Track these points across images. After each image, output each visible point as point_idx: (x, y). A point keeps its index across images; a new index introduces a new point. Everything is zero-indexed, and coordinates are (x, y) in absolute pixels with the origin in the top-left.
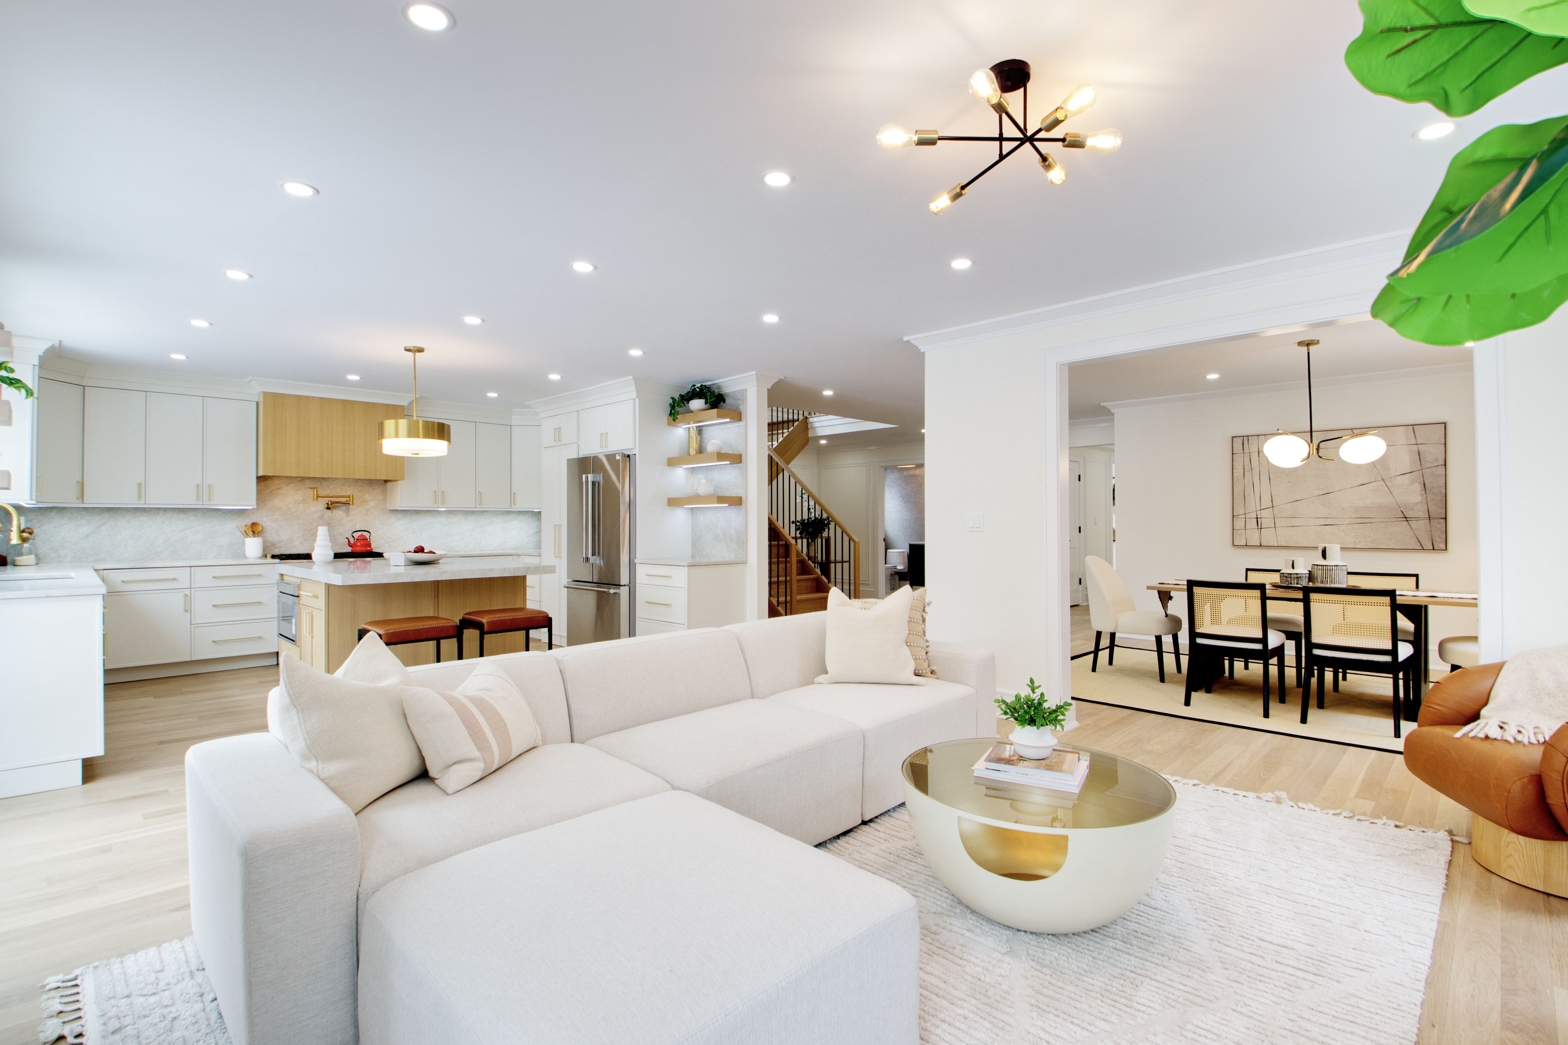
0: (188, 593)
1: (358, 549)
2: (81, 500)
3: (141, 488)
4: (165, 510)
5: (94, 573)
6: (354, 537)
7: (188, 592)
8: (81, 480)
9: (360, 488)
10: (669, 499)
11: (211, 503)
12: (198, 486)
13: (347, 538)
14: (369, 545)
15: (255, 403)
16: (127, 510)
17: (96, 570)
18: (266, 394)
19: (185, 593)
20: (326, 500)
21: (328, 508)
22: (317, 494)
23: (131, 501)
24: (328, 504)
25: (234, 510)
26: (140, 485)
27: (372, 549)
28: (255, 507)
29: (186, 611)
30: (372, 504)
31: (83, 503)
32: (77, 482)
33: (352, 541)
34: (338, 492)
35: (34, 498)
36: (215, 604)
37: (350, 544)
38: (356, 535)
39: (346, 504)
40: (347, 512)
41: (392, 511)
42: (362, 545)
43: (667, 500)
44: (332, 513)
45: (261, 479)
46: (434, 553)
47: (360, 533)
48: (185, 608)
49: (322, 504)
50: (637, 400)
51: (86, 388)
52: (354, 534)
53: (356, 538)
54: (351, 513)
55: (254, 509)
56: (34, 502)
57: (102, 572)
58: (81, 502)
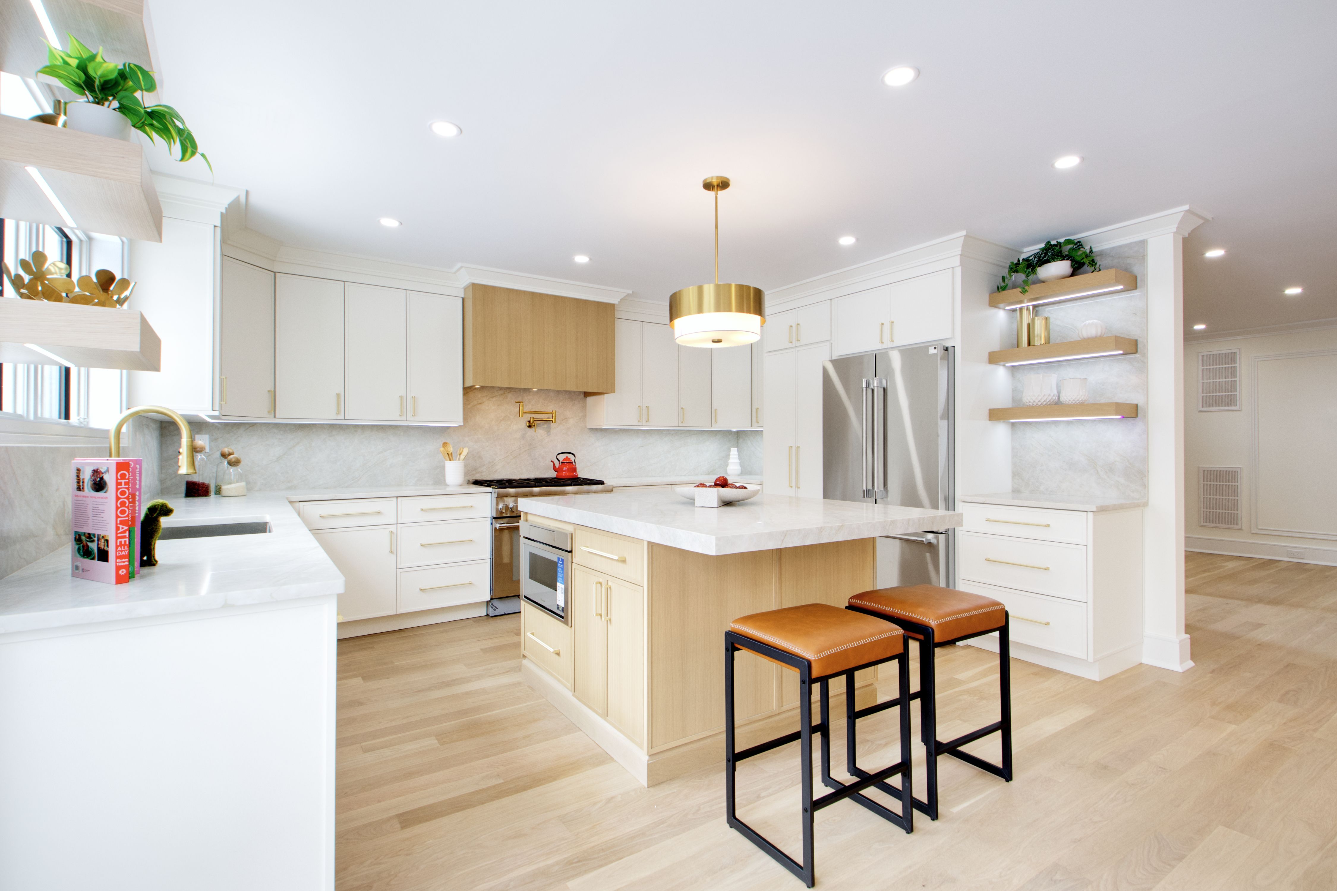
0: (394, 530)
1: (564, 474)
2: (273, 413)
3: (340, 400)
4: (364, 427)
5: (289, 507)
6: (559, 461)
7: (393, 528)
8: (273, 389)
9: (561, 404)
10: (990, 410)
11: (416, 419)
12: (401, 397)
13: (552, 461)
14: (574, 470)
15: (461, 299)
16: (322, 427)
17: (291, 502)
18: (474, 285)
19: (390, 530)
20: (528, 417)
21: (530, 426)
22: (523, 410)
23: (327, 415)
24: (529, 422)
25: (435, 428)
26: (338, 395)
27: (577, 475)
28: (462, 424)
29: (391, 552)
30: (572, 421)
31: (275, 417)
32: (269, 391)
33: (557, 465)
34: (539, 408)
35: (217, 407)
36: (423, 544)
37: (555, 469)
38: (561, 457)
39: (547, 421)
40: (548, 431)
41: (591, 430)
42: (568, 470)
43: (988, 411)
44: (535, 431)
45: (467, 390)
46: (745, 488)
47: (564, 456)
48: (391, 548)
49: (523, 423)
50: (959, 271)
51: (277, 274)
52: (559, 457)
53: (560, 461)
54: (551, 433)
55: (460, 426)
56: (216, 413)
57: (297, 504)
58: (273, 416)
